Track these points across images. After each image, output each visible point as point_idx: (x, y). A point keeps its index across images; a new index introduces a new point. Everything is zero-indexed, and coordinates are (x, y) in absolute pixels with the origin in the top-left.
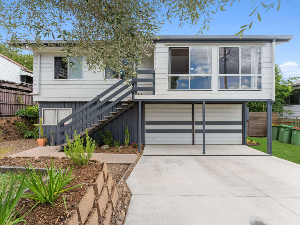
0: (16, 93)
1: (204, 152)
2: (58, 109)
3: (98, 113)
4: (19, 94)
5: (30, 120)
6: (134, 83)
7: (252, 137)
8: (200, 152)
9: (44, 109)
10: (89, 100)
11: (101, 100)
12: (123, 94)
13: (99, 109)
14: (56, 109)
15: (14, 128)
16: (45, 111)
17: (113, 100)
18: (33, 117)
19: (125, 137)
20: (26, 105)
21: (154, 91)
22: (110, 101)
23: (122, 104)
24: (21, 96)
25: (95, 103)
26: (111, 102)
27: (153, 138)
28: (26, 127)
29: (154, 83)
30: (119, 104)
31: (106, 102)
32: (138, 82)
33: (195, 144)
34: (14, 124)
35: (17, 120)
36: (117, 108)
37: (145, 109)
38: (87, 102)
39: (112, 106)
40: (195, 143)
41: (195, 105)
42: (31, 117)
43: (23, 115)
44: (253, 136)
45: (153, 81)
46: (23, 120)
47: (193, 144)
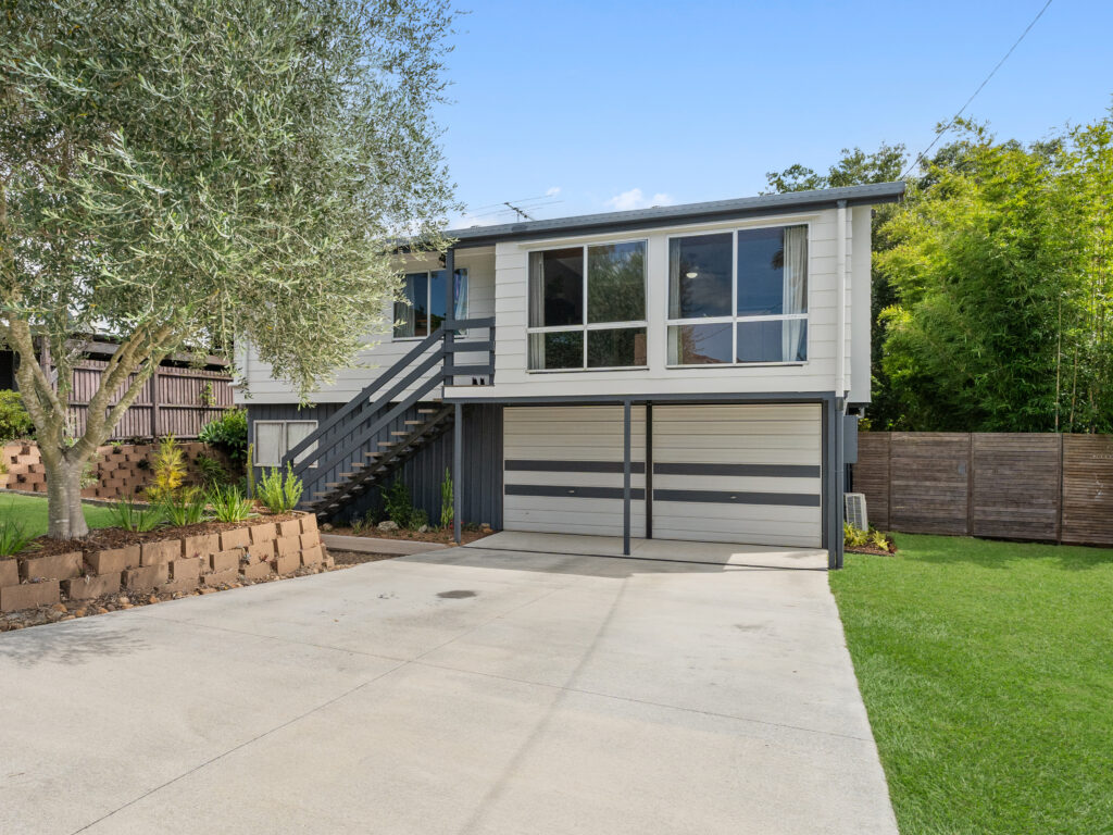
0: (200, 376)
1: (627, 551)
2: (288, 424)
3: (368, 433)
4: (207, 379)
5: (231, 454)
6: (446, 354)
7: (984, 538)
8: (620, 550)
9: (257, 424)
10: (347, 398)
11: (374, 398)
12: (426, 380)
13: (368, 422)
14: (282, 424)
15: (197, 475)
16: (260, 427)
17: (401, 397)
18: (239, 445)
19: (441, 503)
20: (222, 410)
21: (492, 376)
22: (394, 400)
23: (420, 411)
24: (211, 385)
25: (359, 408)
26: (397, 403)
27: (524, 512)
28: (224, 472)
29: (492, 353)
30: (415, 406)
31: (385, 403)
32: (456, 354)
33: (653, 536)
34: (196, 463)
35: (204, 452)
36: (407, 423)
37: (505, 424)
38: (344, 404)
39: (395, 416)
40: (655, 534)
41: (655, 410)
42: (233, 444)
43: (216, 440)
44: (990, 534)
45: (489, 347)
46: (216, 452)
47: (649, 535)
